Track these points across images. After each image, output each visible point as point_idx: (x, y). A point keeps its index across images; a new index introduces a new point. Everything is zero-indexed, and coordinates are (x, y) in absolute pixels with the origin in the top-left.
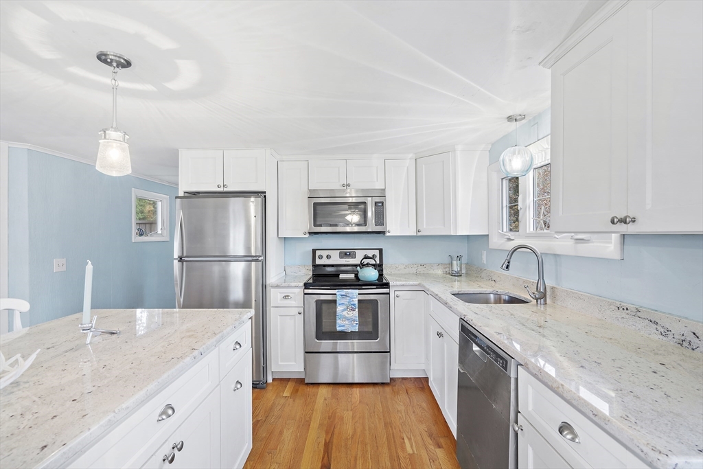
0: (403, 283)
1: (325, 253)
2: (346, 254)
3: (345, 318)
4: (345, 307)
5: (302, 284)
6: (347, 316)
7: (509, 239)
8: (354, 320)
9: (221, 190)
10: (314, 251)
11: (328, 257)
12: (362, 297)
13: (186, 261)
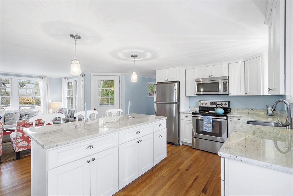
1: (204, 102)
2: (213, 103)
3: (207, 126)
4: (207, 122)
5: (191, 113)
6: (208, 126)
8: (210, 128)
9: (166, 81)
10: (200, 101)
11: (205, 104)
12: (214, 119)
13: (157, 103)
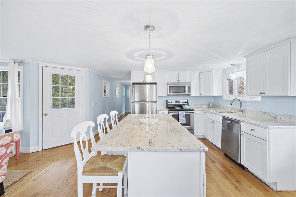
0: (198, 110)
1: (170, 101)
2: (177, 101)
4: (181, 116)
5: (168, 110)
7: (230, 97)
8: (184, 120)
9: (144, 82)
10: (167, 101)
11: (171, 102)
12: (186, 114)
